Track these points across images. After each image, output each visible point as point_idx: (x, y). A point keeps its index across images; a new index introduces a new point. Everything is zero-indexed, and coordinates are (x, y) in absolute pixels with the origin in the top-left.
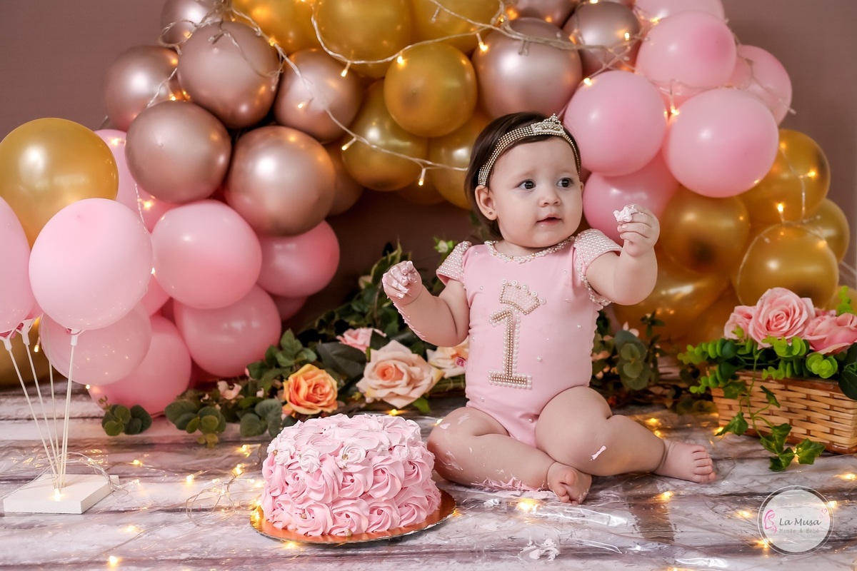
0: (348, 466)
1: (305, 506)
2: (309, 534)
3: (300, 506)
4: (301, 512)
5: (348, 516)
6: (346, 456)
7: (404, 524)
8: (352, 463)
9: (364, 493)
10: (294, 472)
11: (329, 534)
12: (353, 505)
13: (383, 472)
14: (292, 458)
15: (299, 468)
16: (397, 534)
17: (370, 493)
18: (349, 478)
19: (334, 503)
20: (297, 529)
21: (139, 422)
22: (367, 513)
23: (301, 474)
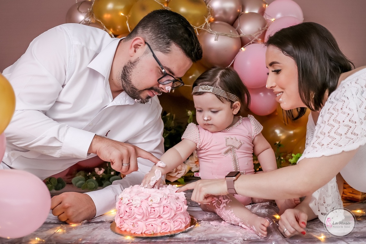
0: (152, 204)
1: (134, 221)
2: (136, 233)
3: (132, 221)
4: (132, 224)
5: (152, 225)
6: (152, 200)
7: (176, 229)
8: (154, 203)
9: (159, 216)
10: (130, 207)
11: (144, 233)
12: (154, 221)
13: (167, 207)
14: (129, 201)
15: (132, 205)
16: (173, 233)
17: (162, 216)
18: (153, 209)
19: (146, 220)
20: (130, 231)
21: (60, 185)
22: (160, 224)
23: (133, 208)
